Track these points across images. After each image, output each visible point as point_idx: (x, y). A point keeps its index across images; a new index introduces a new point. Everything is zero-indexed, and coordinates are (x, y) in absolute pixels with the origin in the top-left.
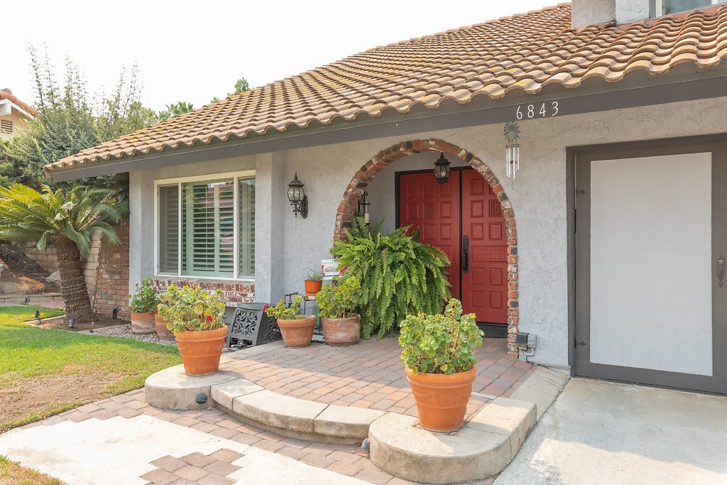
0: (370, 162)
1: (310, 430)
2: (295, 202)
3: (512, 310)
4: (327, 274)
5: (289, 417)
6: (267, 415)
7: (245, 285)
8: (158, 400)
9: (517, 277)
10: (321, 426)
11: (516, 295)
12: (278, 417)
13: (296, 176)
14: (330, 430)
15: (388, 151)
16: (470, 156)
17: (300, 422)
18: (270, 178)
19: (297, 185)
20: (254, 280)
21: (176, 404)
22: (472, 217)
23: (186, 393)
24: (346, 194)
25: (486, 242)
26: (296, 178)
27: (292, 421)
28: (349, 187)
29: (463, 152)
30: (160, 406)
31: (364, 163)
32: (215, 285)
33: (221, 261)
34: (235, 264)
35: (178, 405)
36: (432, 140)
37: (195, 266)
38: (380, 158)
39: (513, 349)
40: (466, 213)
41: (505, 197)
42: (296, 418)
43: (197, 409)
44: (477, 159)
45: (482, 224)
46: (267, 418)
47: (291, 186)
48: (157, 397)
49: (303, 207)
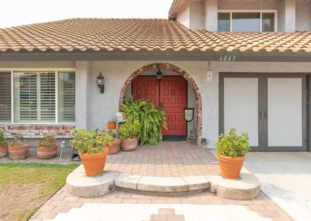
0: (139, 70)
1: (187, 190)
2: (99, 86)
3: (200, 130)
4: (118, 119)
5: (176, 186)
6: (164, 188)
7: (69, 126)
8: (87, 193)
9: (202, 118)
10: (192, 187)
11: (201, 125)
12: (170, 187)
13: (101, 73)
14: (195, 188)
15: (147, 66)
16: (184, 72)
17: (182, 187)
18: (86, 73)
19: (101, 77)
20: (75, 124)
21: (98, 193)
22: (164, 95)
23: (104, 186)
24: (126, 83)
25: (170, 105)
26: (101, 74)
27: (178, 188)
28: (128, 80)
29: (181, 70)
30: (88, 196)
31: (135, 70)
32: (46, 127)
33: (42, 115)
34: (56, 116)
35: (100, 193)
36: (168, 64)
37: (21, 117)
38: (144, 69)
39: (200, 144)
40: (162, 94)
41: (197, 89)
42: (180, 186)
43: (109, 193)
44: (186, 73)
45: (168, 98)
46: (164, 189)
47: (98, 78)
48: (86, 192)
49: (102, 89)
